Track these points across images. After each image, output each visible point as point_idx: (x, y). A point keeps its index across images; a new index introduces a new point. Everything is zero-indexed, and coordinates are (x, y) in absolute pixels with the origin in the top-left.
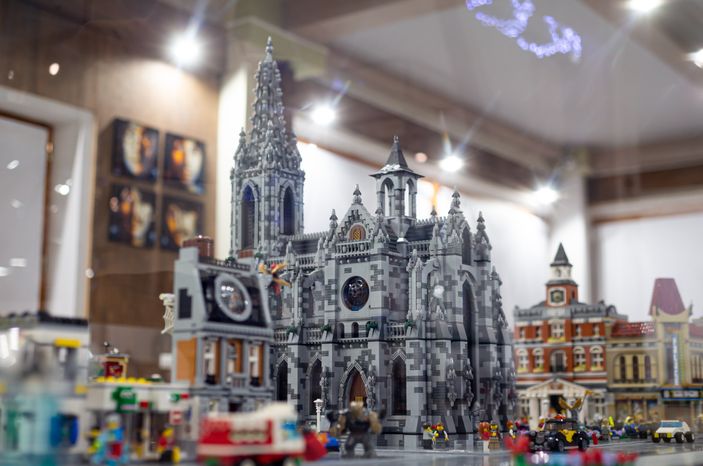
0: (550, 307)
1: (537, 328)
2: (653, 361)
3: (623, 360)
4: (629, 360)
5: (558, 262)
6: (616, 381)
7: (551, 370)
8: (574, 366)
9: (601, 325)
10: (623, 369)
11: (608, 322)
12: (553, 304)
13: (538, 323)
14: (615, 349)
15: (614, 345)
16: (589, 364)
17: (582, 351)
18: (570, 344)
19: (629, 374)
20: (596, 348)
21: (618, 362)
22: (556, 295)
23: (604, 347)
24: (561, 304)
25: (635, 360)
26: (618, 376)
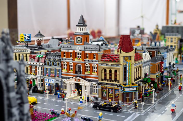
0: (76, 44)
1: (71, 53)
2: (118, 73)
3: (105, 71)
4: (108, 71)
5: (80, 24)
6: (102, 80)
7: (76, 72)
8: (85, 71)
9: (97, 54)
10: (105, 75)
11: (100, 54)
12: (77, 43)
13: (71, 51)
14: (102, 66)
15: (102, 64)
16: (92, 71)
17: (89, 65)
18: (84, 62)
19: (108, 77)
20: (95, 64)
21: (103, 71)
22: (79, 39)
23: (98, 65)
24: (81, 44)
25: (110, 71)
26: (103, 78)
